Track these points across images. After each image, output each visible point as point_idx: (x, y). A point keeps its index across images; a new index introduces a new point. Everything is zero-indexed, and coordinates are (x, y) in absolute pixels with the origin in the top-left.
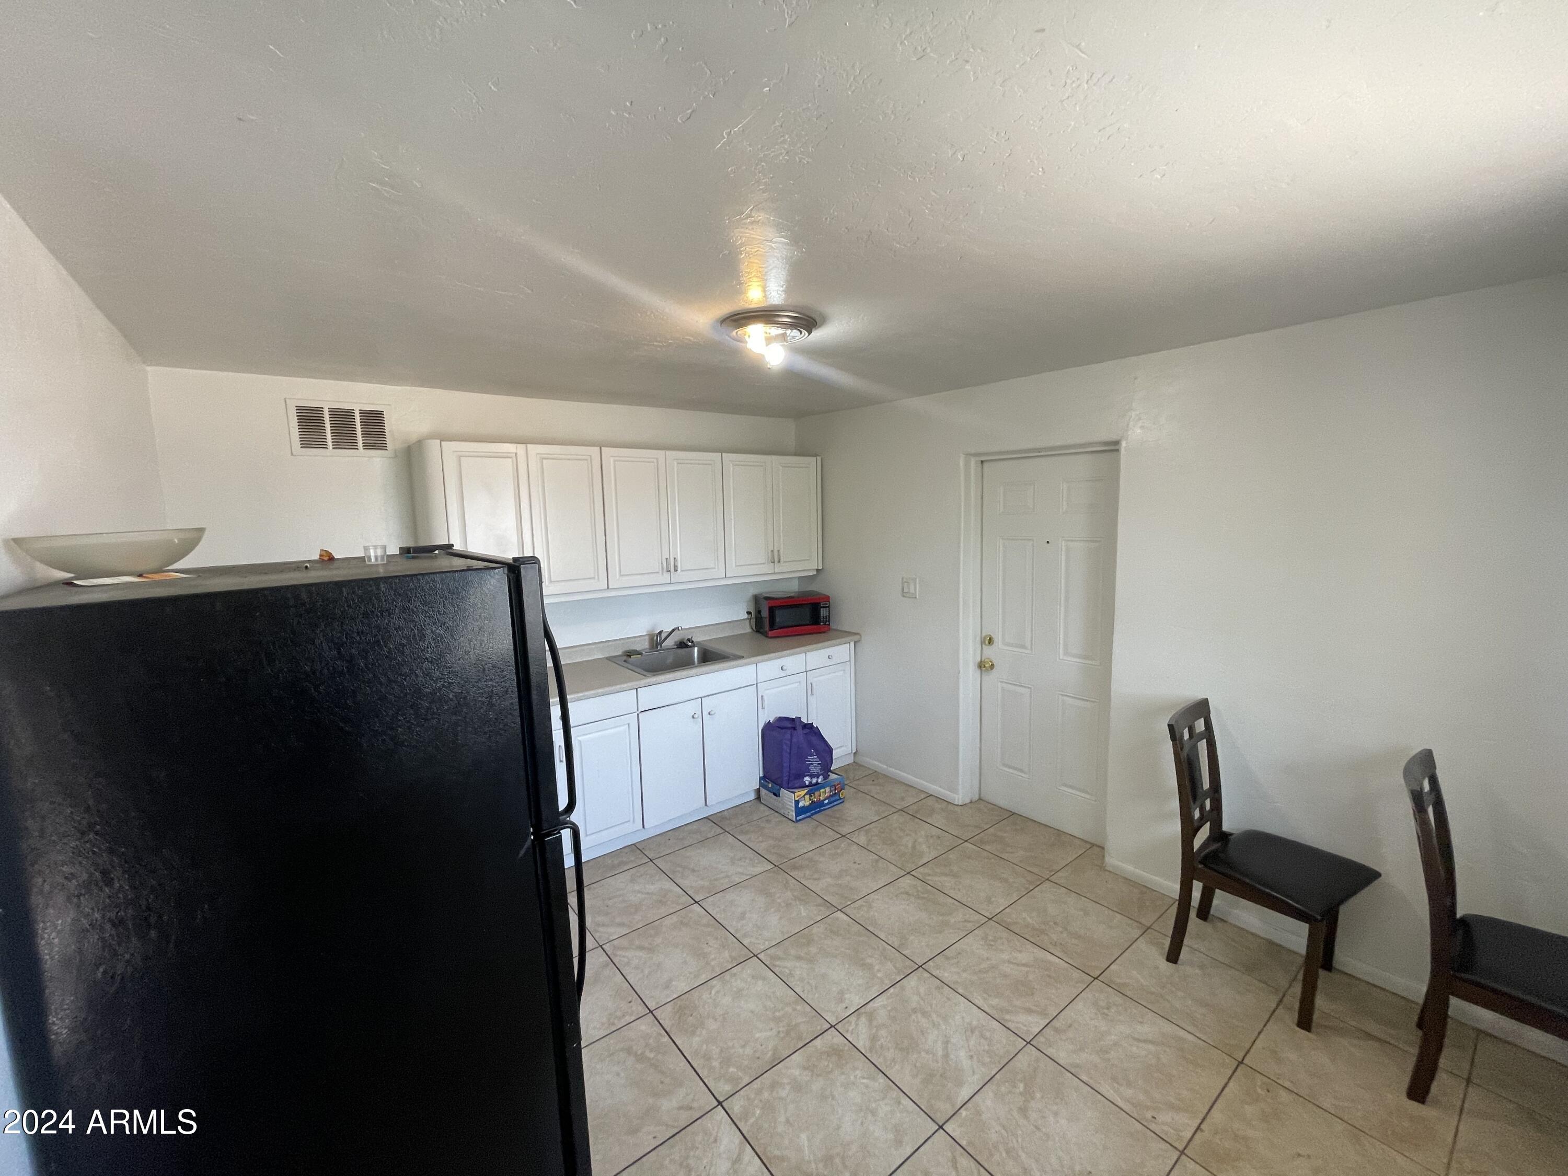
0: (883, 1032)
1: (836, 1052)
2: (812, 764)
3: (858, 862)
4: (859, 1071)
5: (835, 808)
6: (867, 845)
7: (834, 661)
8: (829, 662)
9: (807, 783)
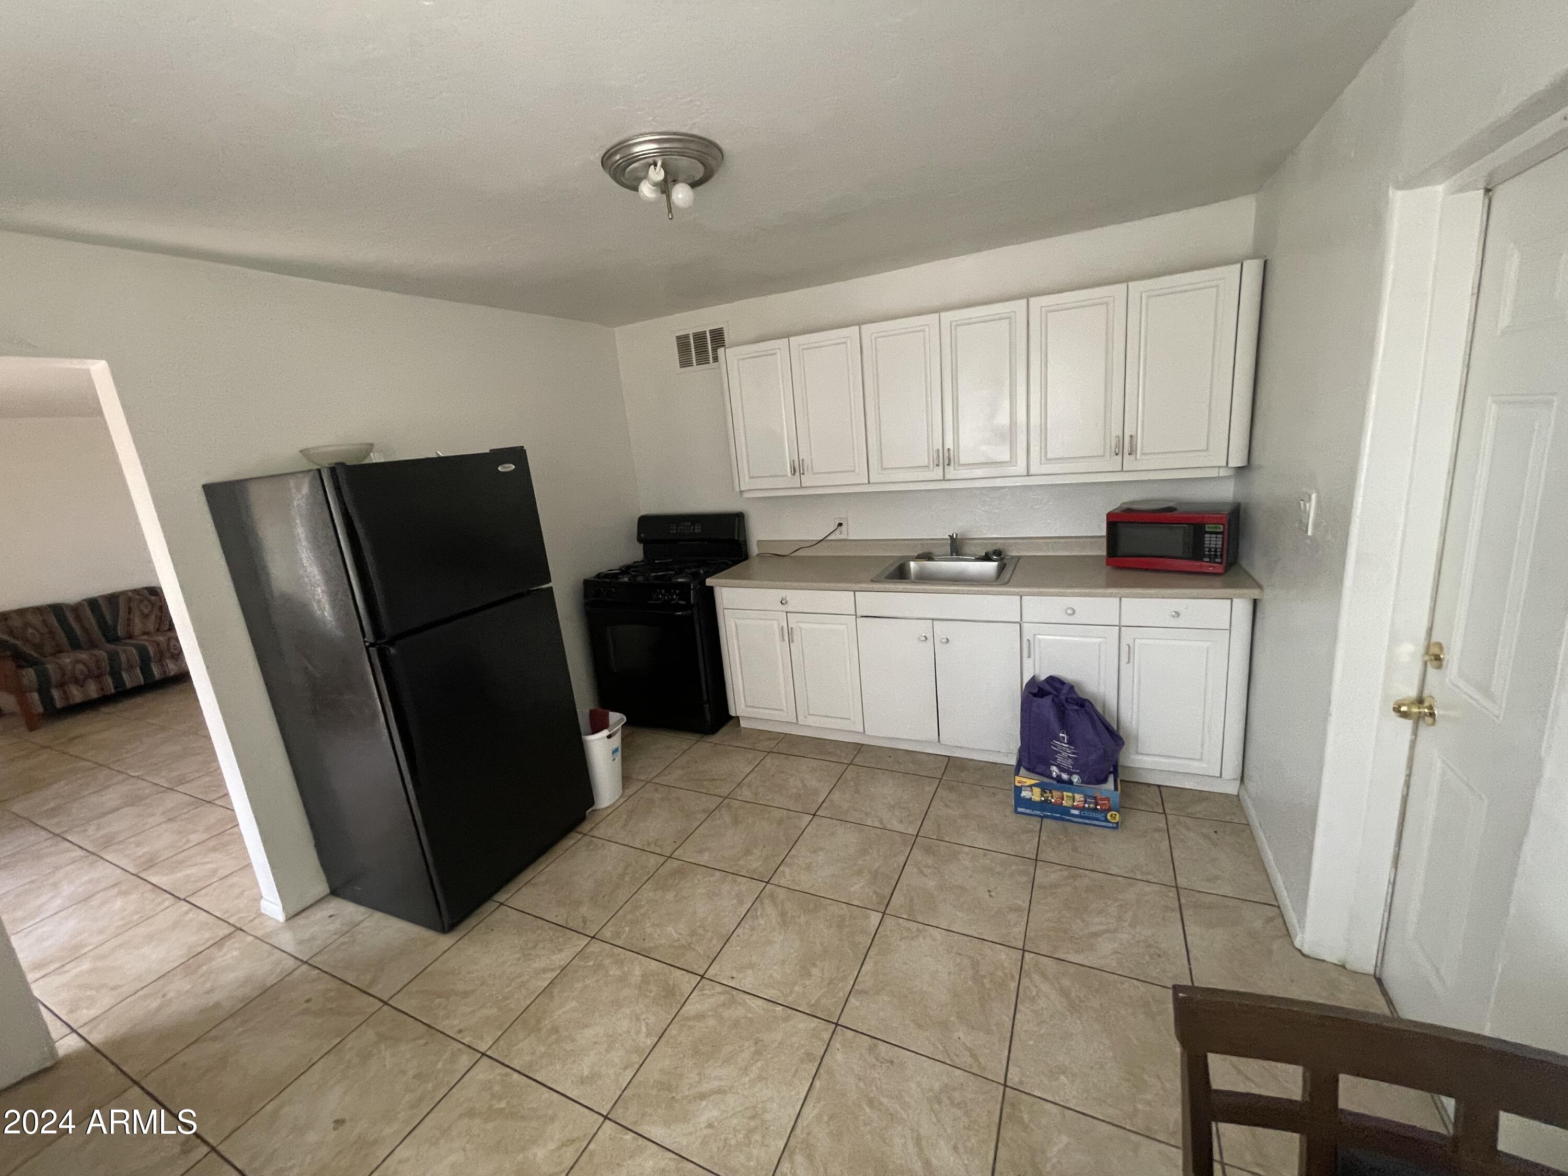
0: (711, 1022)
1: (669, 992)
2: (1060, 753)
3: (992, 894)
4: (655, 1017)
5: (1091, 828)
6: (1039, 887)
7: (1180, 622)
8: (1173, 623)
9: (1054, 774)
